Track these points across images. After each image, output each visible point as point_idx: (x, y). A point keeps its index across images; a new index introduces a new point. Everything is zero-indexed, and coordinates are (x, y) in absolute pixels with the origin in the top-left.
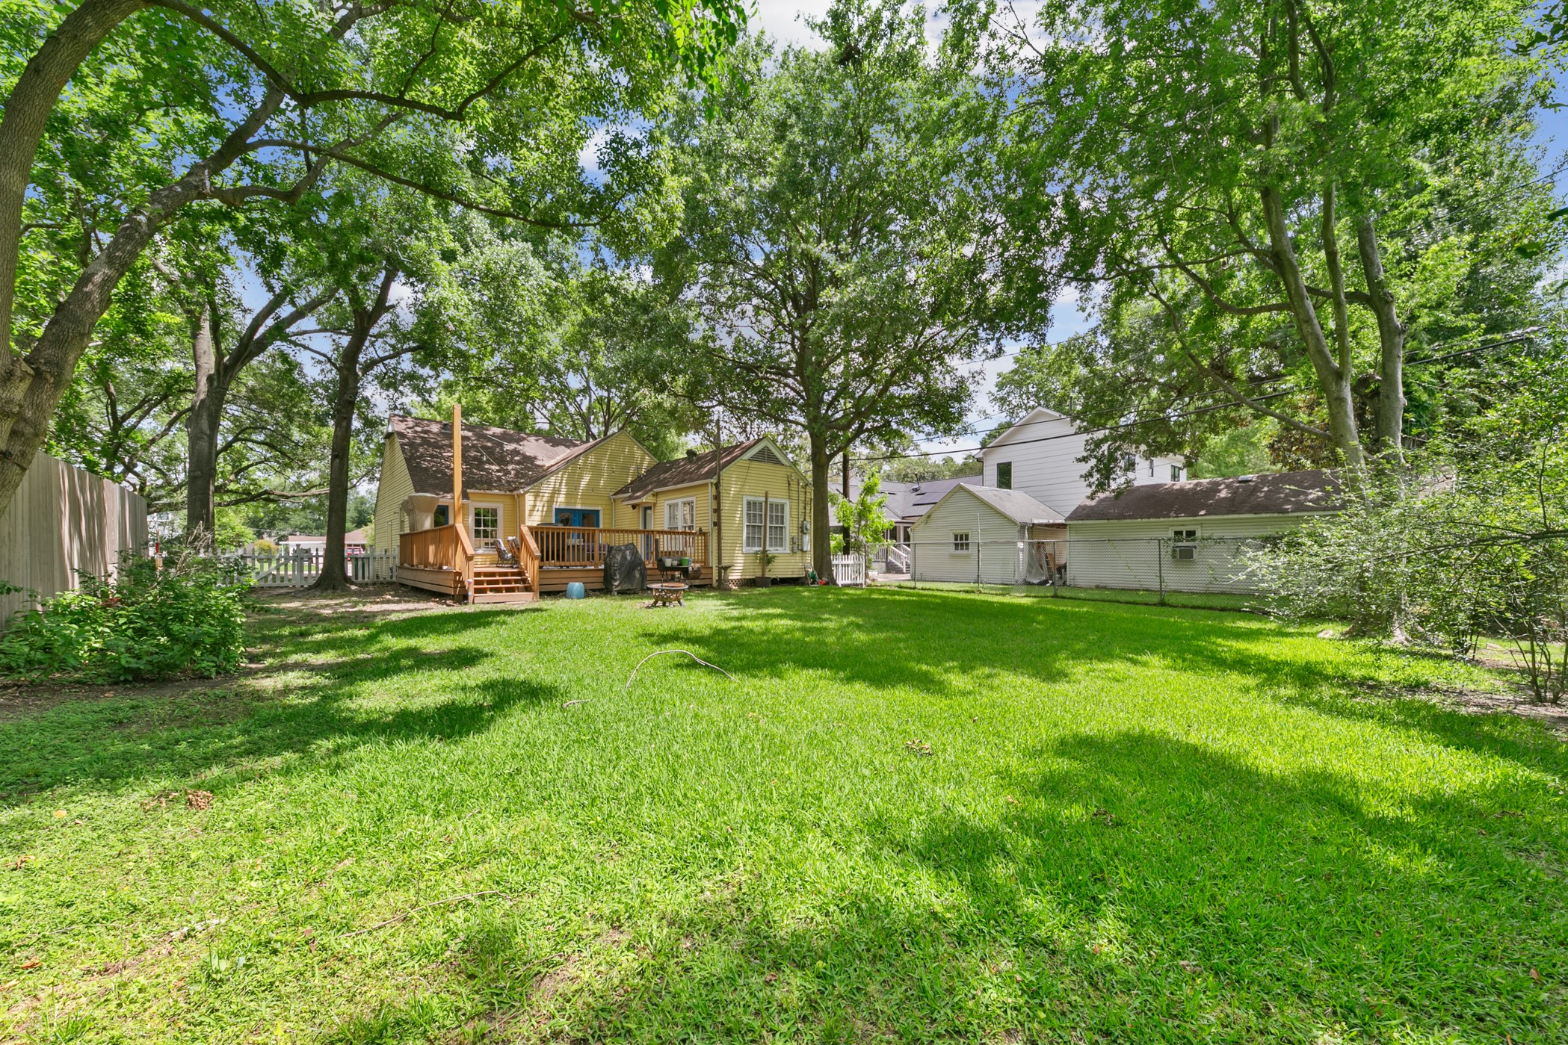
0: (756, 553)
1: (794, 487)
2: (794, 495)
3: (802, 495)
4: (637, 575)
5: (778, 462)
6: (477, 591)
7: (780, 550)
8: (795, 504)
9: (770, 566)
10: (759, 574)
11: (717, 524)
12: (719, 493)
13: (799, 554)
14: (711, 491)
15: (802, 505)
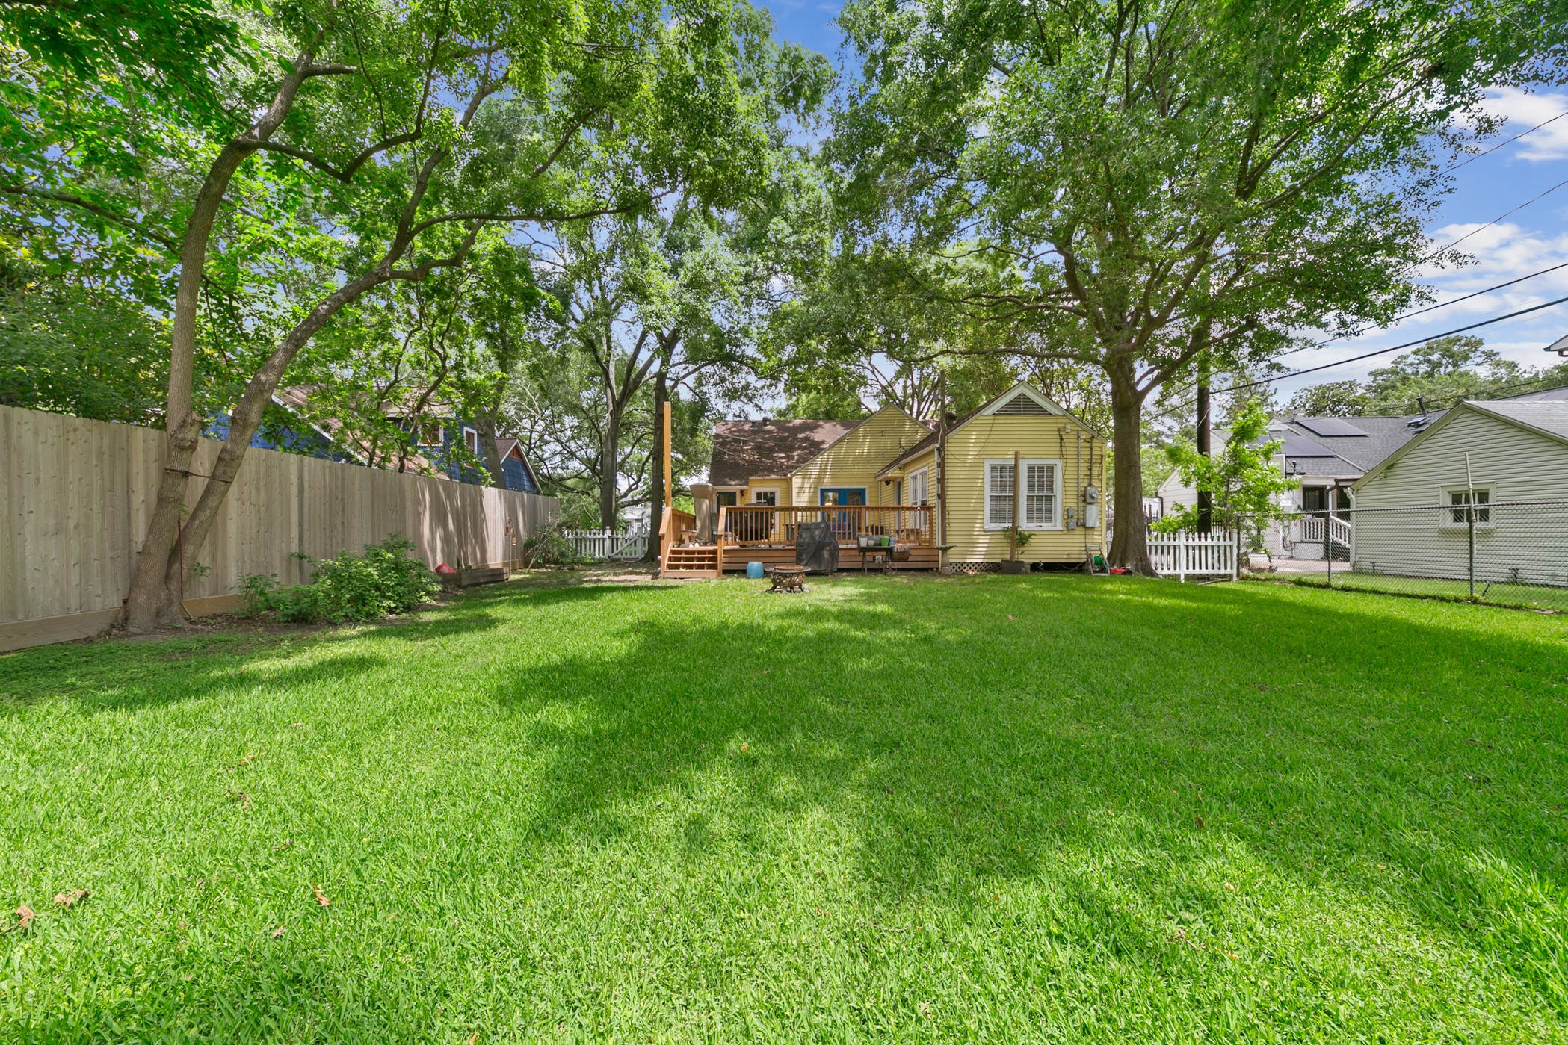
0: (1005, 530)
1: (1070, 440)
2: (1071, 453)
3: (1085, 453)
4: (826, 554)
5: (1042, 411)
6: (670, 567)
7: (1046, 526)
8: (1072, 465)
9: (1027, 547)
10: (1008, 557)
11: (942, 496)
12: (943, 459)
13: (1080, 531)
14: (936, 458)
15: (1084, 466)
